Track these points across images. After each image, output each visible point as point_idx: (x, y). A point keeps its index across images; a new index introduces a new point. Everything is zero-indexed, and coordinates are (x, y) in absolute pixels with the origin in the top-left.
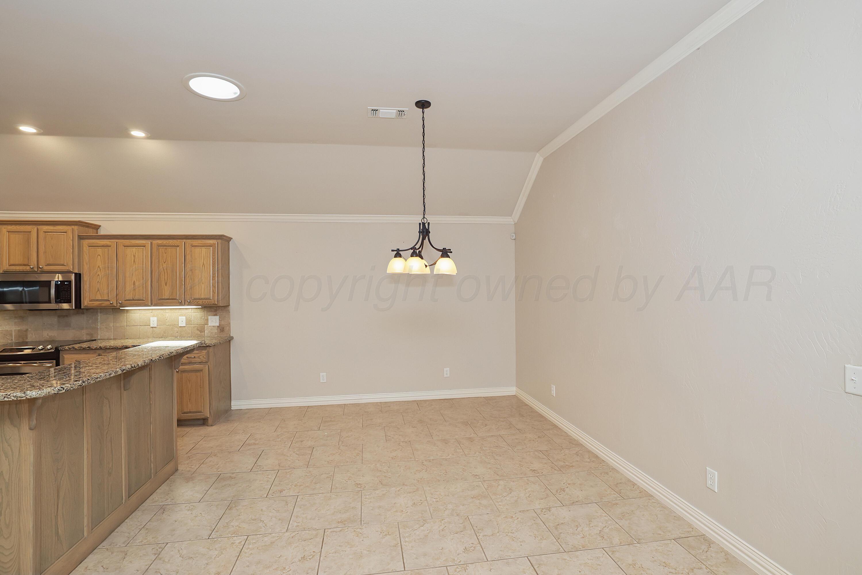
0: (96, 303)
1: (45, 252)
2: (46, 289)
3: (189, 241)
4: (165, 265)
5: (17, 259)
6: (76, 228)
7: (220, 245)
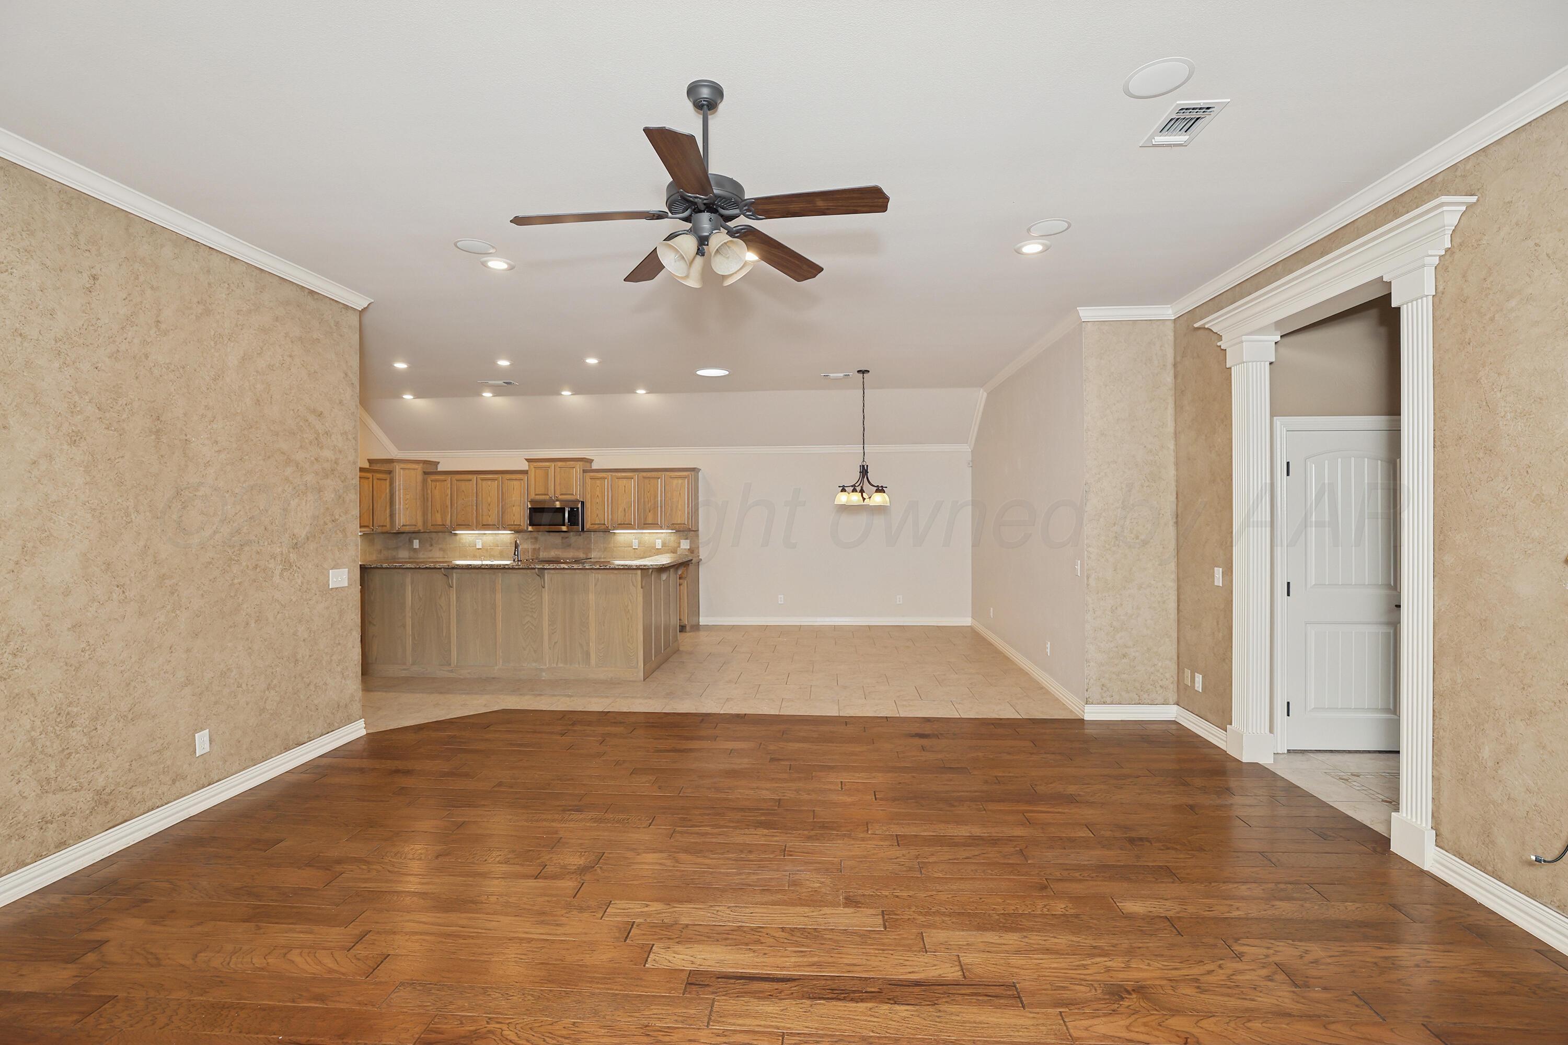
0: (596, 526)
1: (560, 484)
2: (560, 515)
3: (668, 473)
4: (648, 494)
5: (541, 490)
6: (581, 463)
7: (693, 477)
